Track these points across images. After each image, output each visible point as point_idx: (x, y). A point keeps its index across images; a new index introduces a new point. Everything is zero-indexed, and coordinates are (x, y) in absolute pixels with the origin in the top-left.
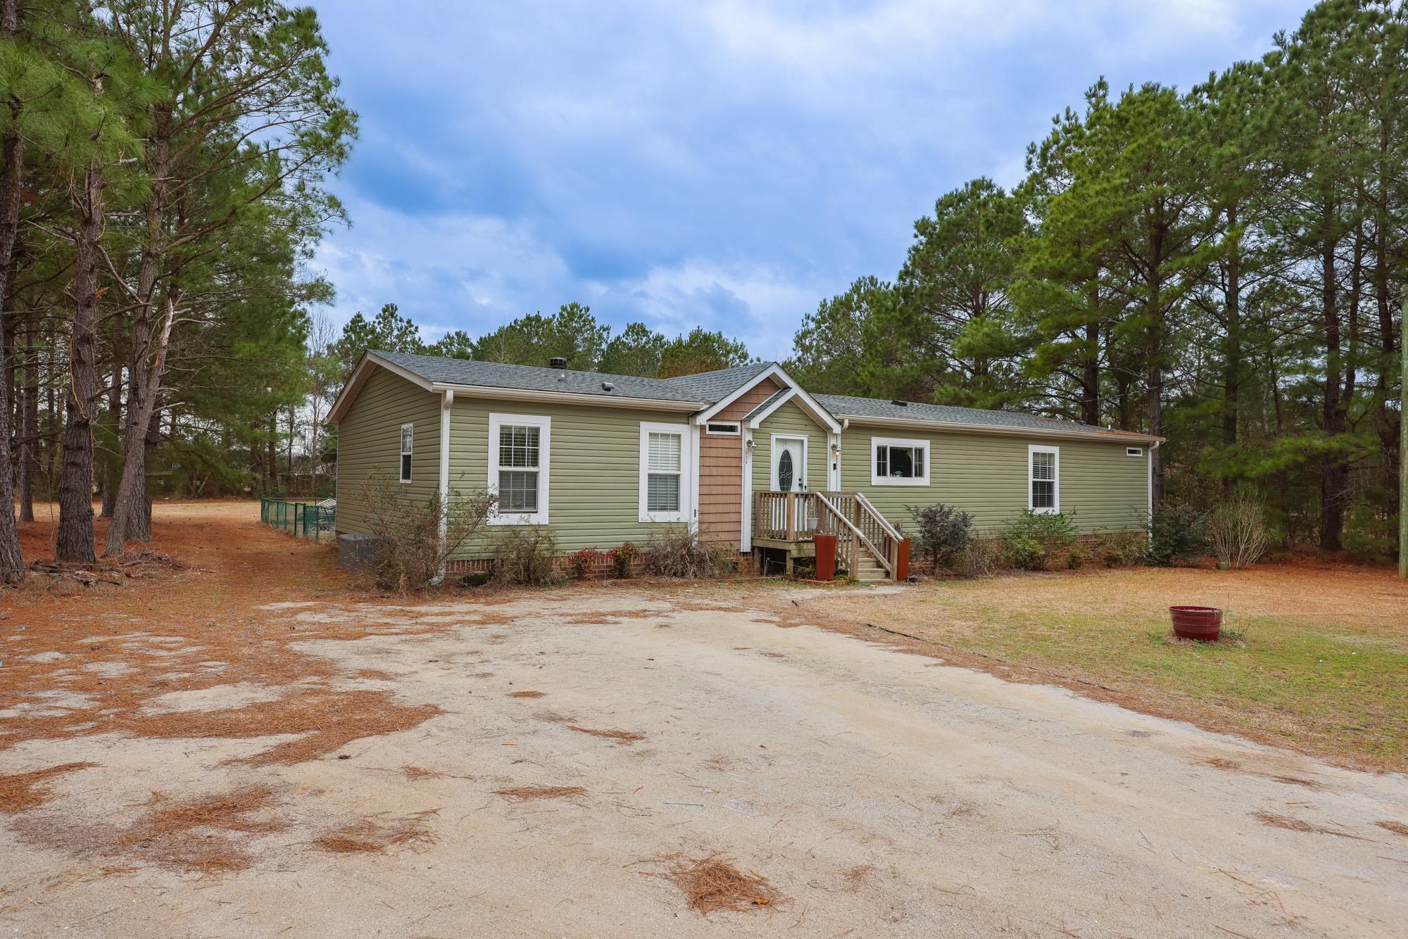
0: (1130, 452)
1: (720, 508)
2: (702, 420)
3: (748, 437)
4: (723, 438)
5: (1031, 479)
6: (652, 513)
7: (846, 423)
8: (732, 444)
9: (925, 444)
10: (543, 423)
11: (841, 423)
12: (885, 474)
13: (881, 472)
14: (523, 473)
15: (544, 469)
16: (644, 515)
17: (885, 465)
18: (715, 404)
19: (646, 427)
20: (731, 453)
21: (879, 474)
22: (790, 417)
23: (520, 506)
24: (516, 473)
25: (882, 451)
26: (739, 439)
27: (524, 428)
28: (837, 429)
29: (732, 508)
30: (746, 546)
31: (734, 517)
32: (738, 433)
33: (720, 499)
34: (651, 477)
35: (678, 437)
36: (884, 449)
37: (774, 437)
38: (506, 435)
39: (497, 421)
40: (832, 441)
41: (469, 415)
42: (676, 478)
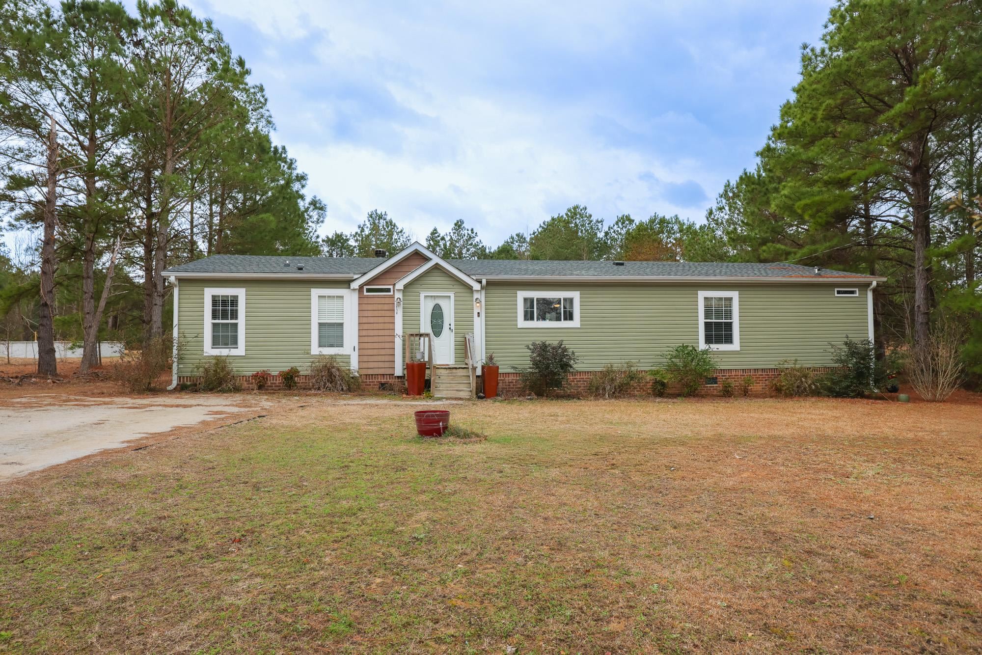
0: (839, 292)
1: (376, 346)
2: (355, 285)
3: (398, 295)
4: (378, 297)
5: (702, 320)
6: (321, 349)
7: (484, 282)
8: (387, 301)
9: (575, 295)
10: (240, 293)
11: (480, 282)
12: (532, 319)
13: (529, 316)
14: (228, 324)
15: (241, 321)
16: (315, 350)
17: (532, 313)
18: (365, 273)
19: (315, 292)
20: (386, 307)
21: (526, 319)
22: (438, 279)
23: (227, 344)
24: (223, 324)
25: (529, 302)
26: (393, 297)
27: (227, 296)
28: (476, 286)
29: (387, 345)
30: (399, 371)
31: (389, 352)
32: (391, 293)
33: (376, 339)
34: (320, 324)
35: (342, 297)
36: (532, 300)
37: (422, 295)
38: (215, 300)
39: (209, 293)
40: (476, 296)
41: (191, 290)
42: (341, 325)
